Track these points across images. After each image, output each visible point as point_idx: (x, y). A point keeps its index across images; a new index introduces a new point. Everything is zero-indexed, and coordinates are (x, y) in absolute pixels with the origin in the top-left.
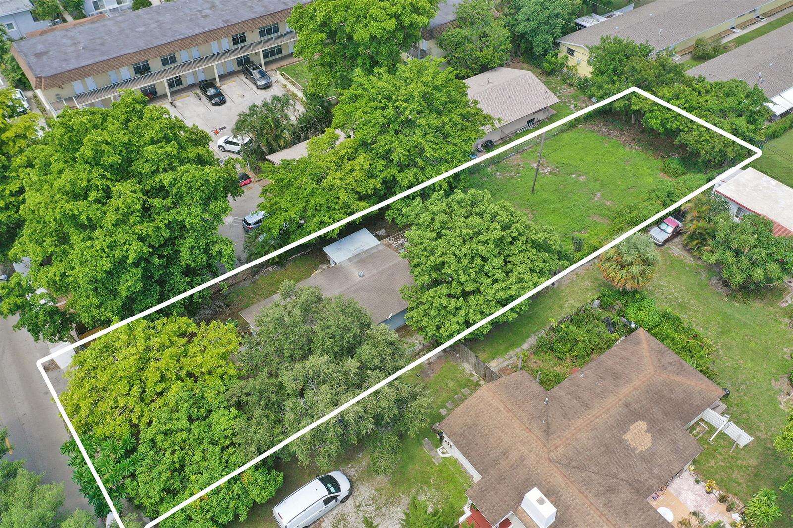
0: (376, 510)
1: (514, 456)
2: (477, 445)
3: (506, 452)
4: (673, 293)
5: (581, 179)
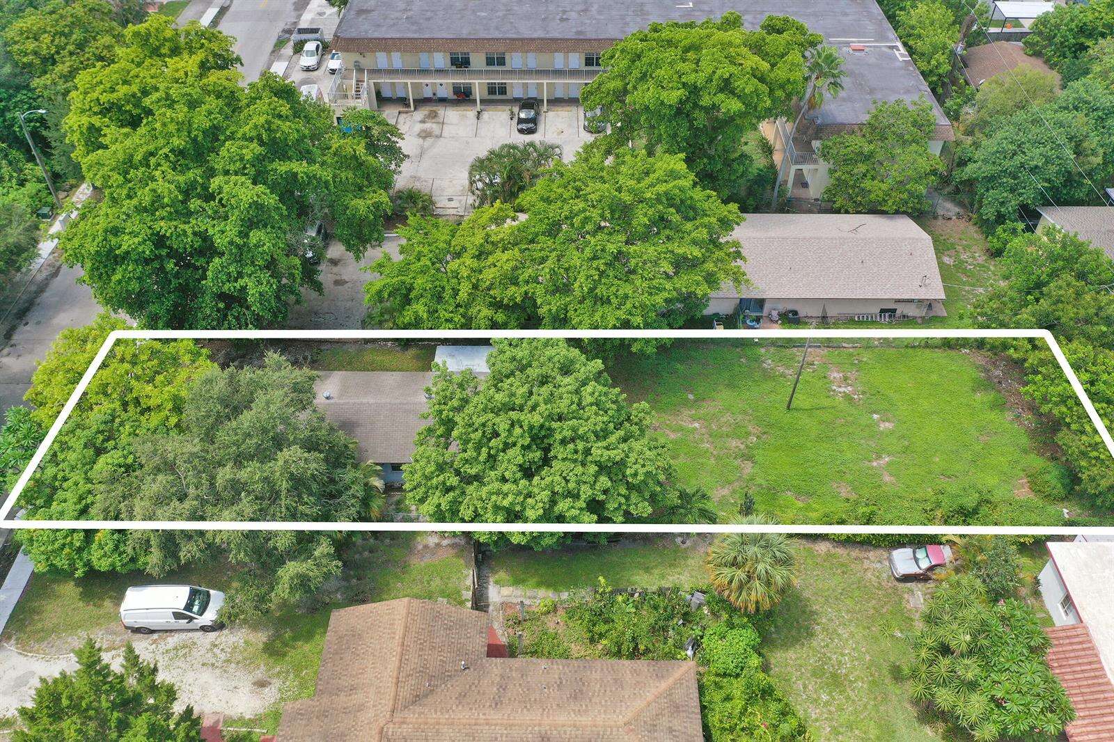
0: (225, 661)
1: (358, 698)
2: (341, 659)
3: (355, 689)
4: (843, 655)
5: (882, 425)
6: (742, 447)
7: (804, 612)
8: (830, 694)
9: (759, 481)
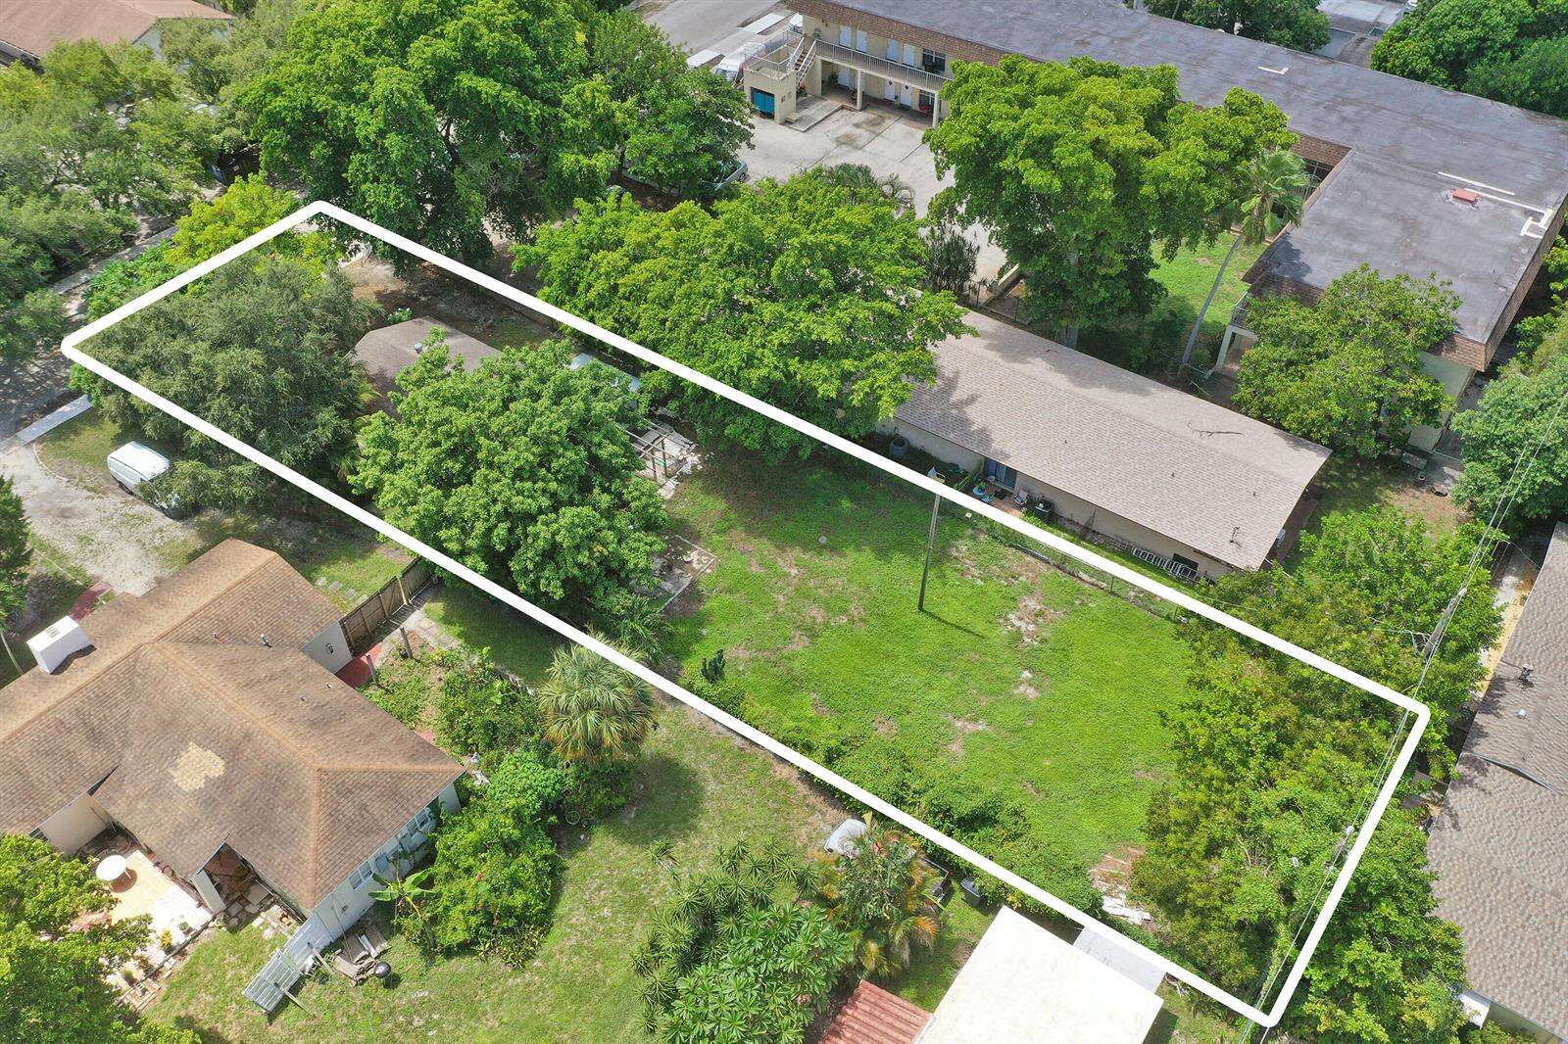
0: (155, 547)
1: (159, 613)
2: (188, 577)
3: (165, 605)
5: (1022, 688)
6: (820, 620)
7: (685, 820)
8: (614, 914)
9: (796, 664)
